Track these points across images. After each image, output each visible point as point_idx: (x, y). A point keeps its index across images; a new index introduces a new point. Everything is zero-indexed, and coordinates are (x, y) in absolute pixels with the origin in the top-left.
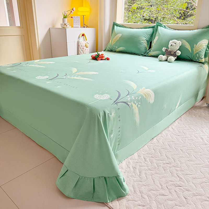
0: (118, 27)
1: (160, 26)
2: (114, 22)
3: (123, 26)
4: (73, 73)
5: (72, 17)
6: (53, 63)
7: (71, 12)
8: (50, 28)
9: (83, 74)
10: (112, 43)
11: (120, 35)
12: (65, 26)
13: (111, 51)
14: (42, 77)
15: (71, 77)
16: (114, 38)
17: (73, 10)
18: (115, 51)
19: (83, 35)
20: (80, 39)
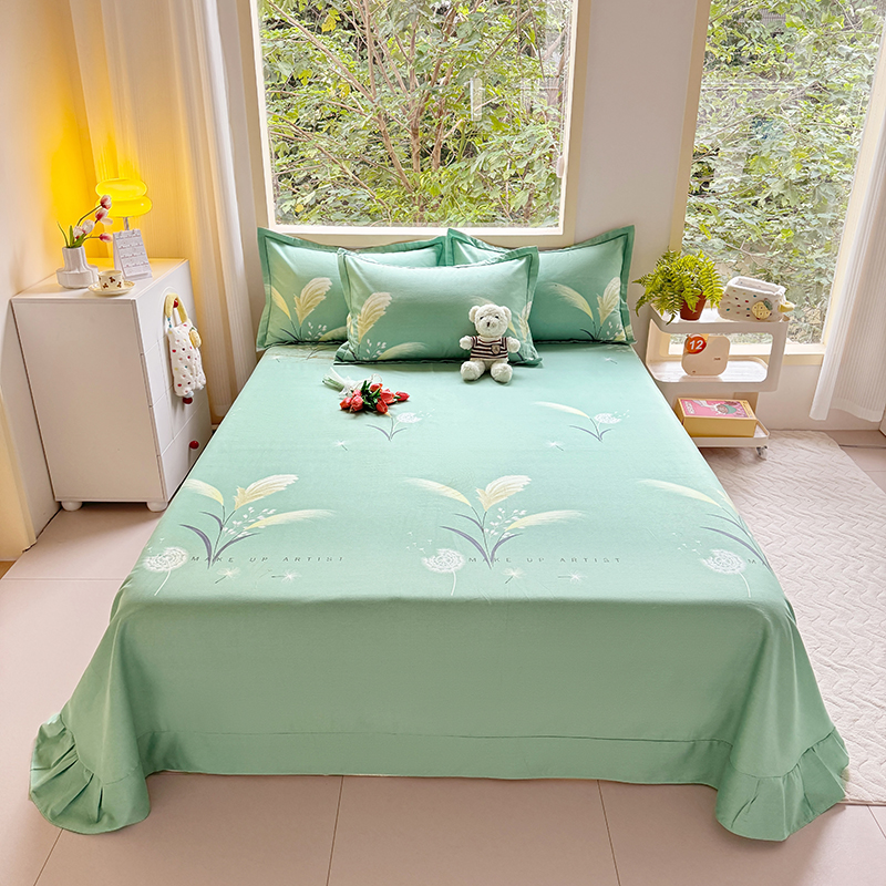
0: (288, 247)
1: (461, 242)
2: (259, 230)
3: (308, 241)
4: (468, 503)
5: (102, 238)
6: (291, 479)
7: (99, 217)
8: (11, 303)
9: (502, 496)
10: (298, 312)
11: (327, 283)
12: (112, 288)
13: (297, 342)
14: (444, 560)
15: (510, 524)
16: (302, 295)
17: (104, 207)
18: (315, 342)
19: (176, 305)
20: (173, 325)
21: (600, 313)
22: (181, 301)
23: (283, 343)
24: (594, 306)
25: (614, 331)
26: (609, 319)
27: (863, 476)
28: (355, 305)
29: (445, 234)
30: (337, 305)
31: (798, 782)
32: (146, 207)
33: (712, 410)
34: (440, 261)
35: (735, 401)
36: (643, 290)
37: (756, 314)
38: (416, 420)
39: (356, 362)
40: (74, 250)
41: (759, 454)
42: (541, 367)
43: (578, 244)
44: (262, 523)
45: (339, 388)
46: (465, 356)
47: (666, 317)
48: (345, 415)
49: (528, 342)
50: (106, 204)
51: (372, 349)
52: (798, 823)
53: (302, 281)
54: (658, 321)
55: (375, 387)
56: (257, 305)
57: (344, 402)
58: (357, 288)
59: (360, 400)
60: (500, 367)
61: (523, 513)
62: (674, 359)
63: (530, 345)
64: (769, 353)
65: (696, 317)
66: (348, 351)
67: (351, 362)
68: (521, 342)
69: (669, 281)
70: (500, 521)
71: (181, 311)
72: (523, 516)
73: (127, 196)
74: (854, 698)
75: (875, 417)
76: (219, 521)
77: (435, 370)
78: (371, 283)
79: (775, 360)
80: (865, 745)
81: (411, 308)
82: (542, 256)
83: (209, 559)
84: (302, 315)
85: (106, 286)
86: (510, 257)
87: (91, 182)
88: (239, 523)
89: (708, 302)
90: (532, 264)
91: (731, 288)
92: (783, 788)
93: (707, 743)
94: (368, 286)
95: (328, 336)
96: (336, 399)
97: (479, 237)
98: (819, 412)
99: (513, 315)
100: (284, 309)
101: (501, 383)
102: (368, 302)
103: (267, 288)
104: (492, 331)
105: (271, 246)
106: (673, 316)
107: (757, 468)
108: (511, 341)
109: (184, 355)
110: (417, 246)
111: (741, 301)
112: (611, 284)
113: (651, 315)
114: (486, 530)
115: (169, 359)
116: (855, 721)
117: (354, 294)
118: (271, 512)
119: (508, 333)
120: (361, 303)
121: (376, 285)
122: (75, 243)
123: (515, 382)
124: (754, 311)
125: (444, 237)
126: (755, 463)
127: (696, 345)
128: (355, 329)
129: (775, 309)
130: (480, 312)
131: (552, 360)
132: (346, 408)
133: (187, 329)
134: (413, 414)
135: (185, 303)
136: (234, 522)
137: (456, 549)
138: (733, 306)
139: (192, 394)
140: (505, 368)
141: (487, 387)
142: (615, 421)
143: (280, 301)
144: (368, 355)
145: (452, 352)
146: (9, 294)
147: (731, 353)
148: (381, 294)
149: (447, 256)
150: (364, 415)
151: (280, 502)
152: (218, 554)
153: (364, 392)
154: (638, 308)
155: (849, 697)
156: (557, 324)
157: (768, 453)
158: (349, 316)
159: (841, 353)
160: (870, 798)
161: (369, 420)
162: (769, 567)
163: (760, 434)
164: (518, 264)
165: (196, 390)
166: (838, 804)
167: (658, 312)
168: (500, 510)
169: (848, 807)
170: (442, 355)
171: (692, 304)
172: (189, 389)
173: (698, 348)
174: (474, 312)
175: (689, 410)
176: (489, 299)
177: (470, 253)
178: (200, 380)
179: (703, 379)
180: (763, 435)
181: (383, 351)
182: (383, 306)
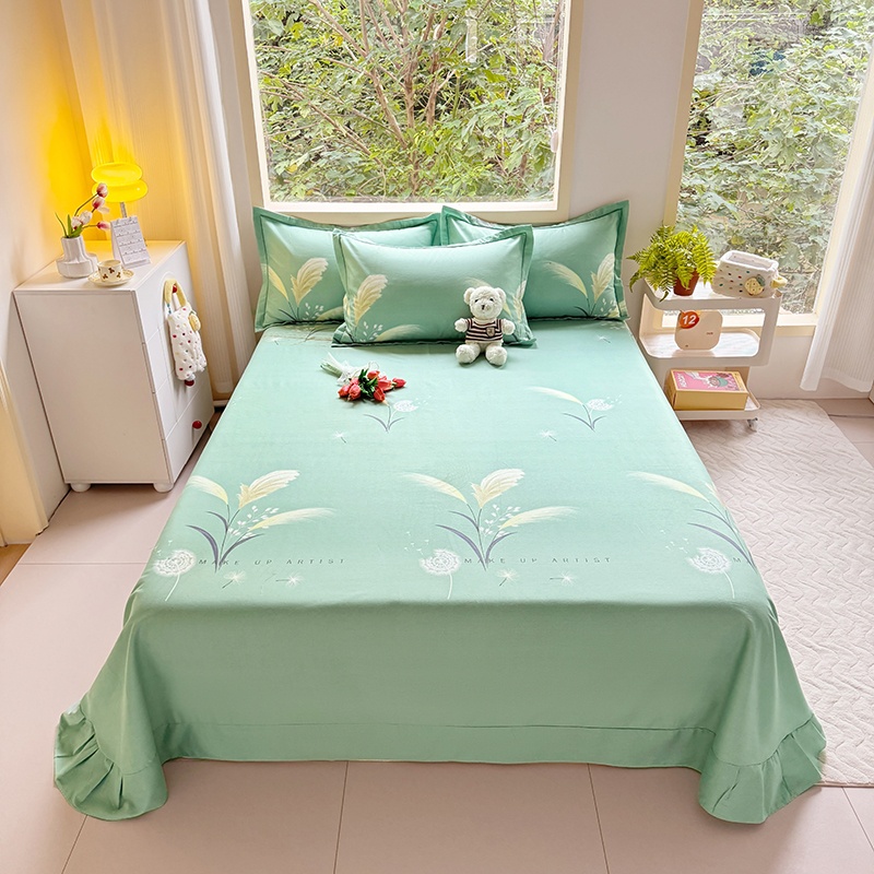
1: (456, 219)
2: (255, 209)
3: (303, 220)
4: (463, 499)
5: (99, 226)
6: (292, 474)
7: (96, 205)
8: (13, 294)
9: (496, 492)
10: (295, 293)
11: (323, 264)
12: (112, 279)
13: (295, 322)
14: (441, 561)
15: (504, 522)
16: (299, 275)
17: (101, 195)
18: (313, 322)
19: (175, 290)
20: (172, 310)
21: (595, 291)
22: (180, 286)
23: (281, 323)
24: (588, 283)
25: (608, 307)
26: (603, 296)
27: (851, 448)
28: (351, 287)
29: (440, 211)
30: (334, 285)
31: (777, 768)
32: (142, 191)
33: (702, 383)
34: (434, 241)
35: (727, 373)
36: (637, 267)
37: (749, 290)
38: (413, 408)
39: (353, 344)
40: (72, 240)
41: (749, 427)
42: (535, 348)
43: (572, 220)
44: (266, 523)
45: (338, 375)
46: (460, 339)
47: (659, 293)
48: (343, 403)
49: (522, 322)
50: (102, 192)
51: (370, 331)
52: (776, 805)
53: (297, 261)
54: (652, 297)
55: (372, 375)
56: (254, 285)
57: (342, 391)
58: (353, 270)
59: (358, 389)
60: (495, 350)
61: (516, 510)
62: (667, 331)
63: (525, 325)
64: (762, 324)
65: (689, 293)
66: (345, 334)
67: (348, 344)
68: (515, 324)
69: (663, 258)
70: (494, 518)
71: (180, 295)
72: (517, 513)
73: (122, 180)
74: (833, 679)
75: (863, 387)
76: (224, 521)
77: (431, 353)
78: (367, 265)
79: (767, 332)
80: (842, 727)
81: (406, 290)
82: (537, 233)
83: (216, 562)
84: (299, 296)
85: (105, 277)
86: (504, 236)
87: (86, 166)
88: (244, 523)
89: (701, 278)
90: (526, 242)
91: (723, 264)
92: (762, 774)
93: (692, 731)
94: (364, 268)
95: (325, 316)
96: (334, 387)
97: (473, 213)
98: (809, 383)
99: (508, 295)
100: (281, 290)
101: (496, 366)
102: (364, 284)
103: (264, 267)
104: (486, 313)
105: (266, 226)
106: (667, 293)
107: (747, 440)
108: (506, 323)
109: (184, 339)
110: (412, 223)
111: (734, 277)
112: (605, 261)
113: (645, 290)
114: (481, 529)
115: (170, 344)
116: (834, 702)
117: (350, 276)
118: (274, 511)
119: (503, 315)
120: (358, 285)
121: (372, 267)
122: (73, 234)
123: (509, 365)
124: (747, 287)
125: (438, 214)
126: (746, 436)
127: (689, 320)
128: (352, 310)
129: (767, 285)
130: (475, 294)
131: (546, 338)
132: (344, 396)
133: (187, 313)
134: (409, 402)
135: (184, 288)
136: (239, 523)
137: (452, 550)
138: (726, 281)
139: (193, 377)
140: (500, 351)
141: (482, 370)
142: (608, 407)
143: (276, 281)
144: (365, 338)
145: (448, 333)
146: (11, 286)
147: (723, 325)
148: (377, 276)
149: (442, 233)
150: (362, 404)
151: (282, 500)
152: (225, 557)
153: (361, 380)
154: (631, 284)
155: (829, 679)
156: (551, 302)
157: (758, 425)
158: (346, 297)
159: (833, 324)
160: (844, 779)
161: (366, 408)
162: (754, 566)
163: (751, 406)
164: (513, 243)
165: (197, 373)
166: (815, 786)
167: (652, 287)
168: (495, 506)
169: (824, 789)
170: (438, 336)
171: (685, 281)
172: (190, 372)
173: (691, 323)
174: (469, 295)
175: (681, 384)
176: (484, 280)
177: (464, 230)
178: (201, 362)
179: (697, 353)
180: (753, 407)
181: (379, 333)
182: (379, 289)
